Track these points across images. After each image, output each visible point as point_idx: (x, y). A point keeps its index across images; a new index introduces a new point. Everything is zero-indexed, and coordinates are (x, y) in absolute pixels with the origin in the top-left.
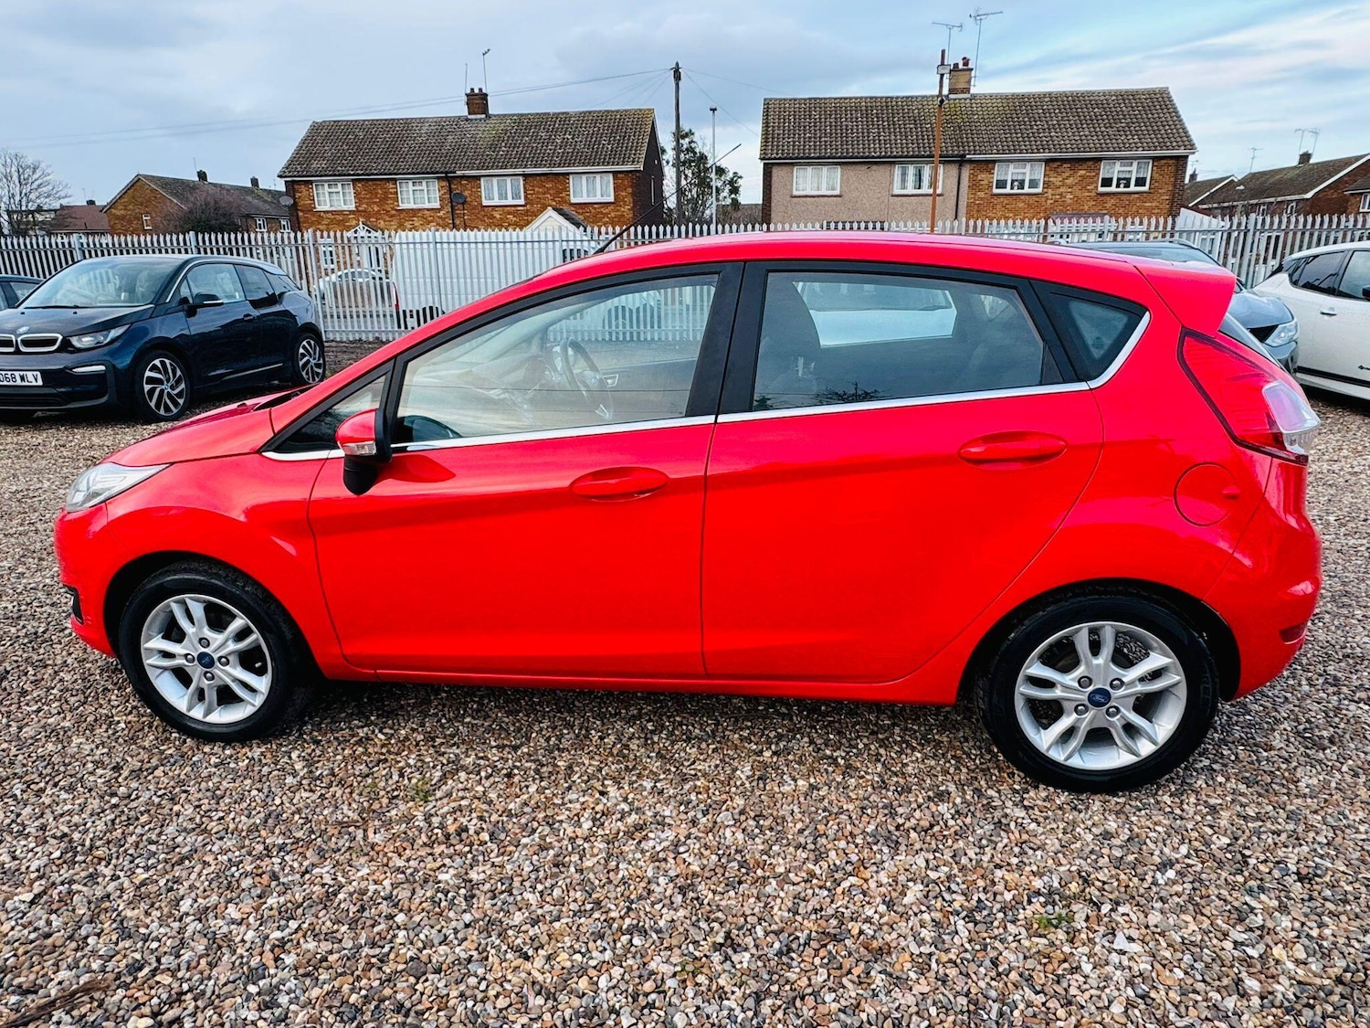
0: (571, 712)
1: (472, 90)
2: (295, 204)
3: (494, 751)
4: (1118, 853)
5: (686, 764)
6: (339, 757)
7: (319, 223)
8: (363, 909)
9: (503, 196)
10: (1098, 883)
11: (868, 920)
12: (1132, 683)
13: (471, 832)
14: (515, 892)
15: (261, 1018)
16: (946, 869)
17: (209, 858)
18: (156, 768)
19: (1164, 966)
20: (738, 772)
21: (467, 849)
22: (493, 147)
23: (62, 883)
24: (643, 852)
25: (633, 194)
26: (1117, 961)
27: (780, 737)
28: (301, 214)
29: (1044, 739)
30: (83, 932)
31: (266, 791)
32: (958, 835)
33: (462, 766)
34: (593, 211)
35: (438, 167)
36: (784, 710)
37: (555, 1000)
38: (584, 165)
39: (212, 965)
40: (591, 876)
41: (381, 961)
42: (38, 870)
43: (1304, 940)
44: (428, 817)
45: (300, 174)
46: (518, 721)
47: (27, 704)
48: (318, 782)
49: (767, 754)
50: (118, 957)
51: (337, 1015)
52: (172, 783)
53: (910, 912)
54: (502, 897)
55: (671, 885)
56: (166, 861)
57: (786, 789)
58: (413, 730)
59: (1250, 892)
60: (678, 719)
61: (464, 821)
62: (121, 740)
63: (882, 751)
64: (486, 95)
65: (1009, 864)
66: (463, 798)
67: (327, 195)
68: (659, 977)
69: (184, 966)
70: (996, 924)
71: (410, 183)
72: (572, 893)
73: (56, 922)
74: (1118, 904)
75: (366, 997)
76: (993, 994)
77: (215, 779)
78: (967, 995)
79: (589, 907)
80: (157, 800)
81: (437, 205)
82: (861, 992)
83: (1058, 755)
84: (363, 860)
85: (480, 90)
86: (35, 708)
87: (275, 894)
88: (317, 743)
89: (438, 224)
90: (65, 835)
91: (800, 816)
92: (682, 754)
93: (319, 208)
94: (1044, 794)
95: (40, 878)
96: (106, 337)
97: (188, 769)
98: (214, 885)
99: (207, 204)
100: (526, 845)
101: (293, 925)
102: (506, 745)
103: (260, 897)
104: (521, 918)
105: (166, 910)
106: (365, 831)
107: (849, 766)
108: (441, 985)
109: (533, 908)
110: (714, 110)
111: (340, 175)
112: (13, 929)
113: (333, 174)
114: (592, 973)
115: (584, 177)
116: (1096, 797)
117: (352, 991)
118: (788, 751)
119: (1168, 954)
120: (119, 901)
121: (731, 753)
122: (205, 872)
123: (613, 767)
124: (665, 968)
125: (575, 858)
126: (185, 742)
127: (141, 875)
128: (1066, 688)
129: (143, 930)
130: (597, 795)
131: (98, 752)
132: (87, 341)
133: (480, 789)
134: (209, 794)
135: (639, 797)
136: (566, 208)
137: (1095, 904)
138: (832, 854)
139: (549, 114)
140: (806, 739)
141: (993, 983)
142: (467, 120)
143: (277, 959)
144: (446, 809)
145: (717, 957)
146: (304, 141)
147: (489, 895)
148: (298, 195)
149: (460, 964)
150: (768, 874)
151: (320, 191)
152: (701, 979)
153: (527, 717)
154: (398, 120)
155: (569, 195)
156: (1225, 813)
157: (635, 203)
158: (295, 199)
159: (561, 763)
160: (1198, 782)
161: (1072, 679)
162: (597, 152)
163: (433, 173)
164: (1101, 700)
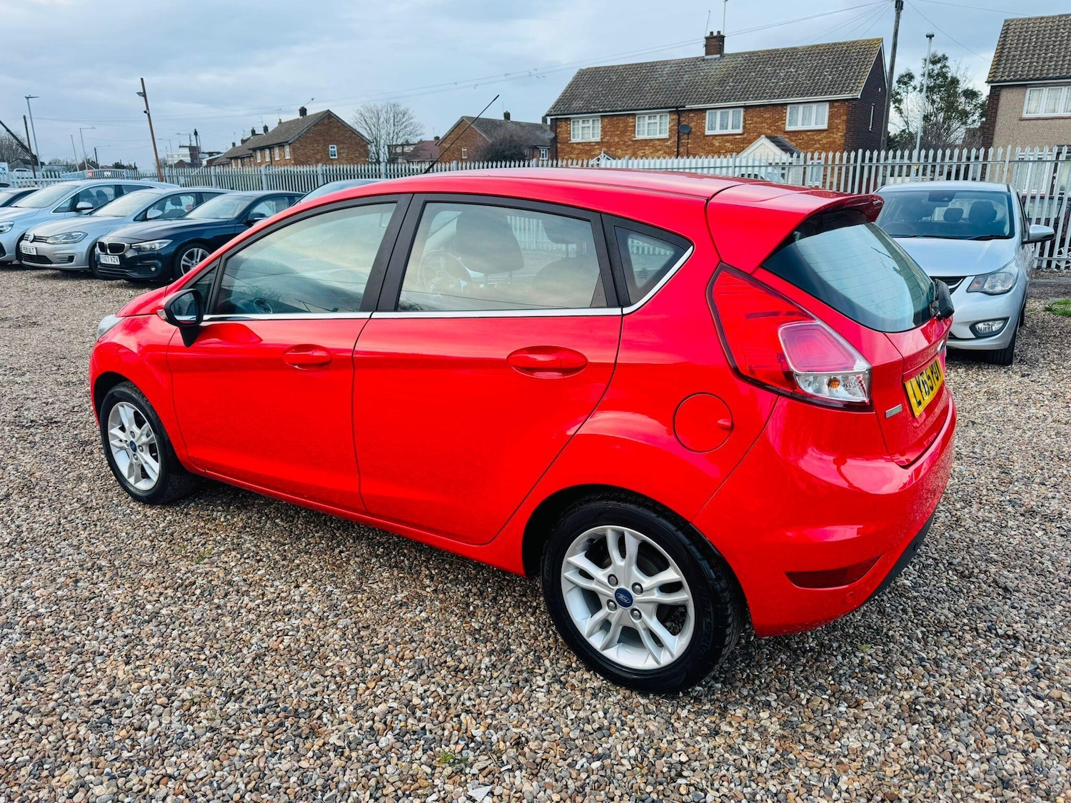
0: (345, 530)
1: (712, 33)
2: (556, 137)
3: (269, 543)
5: (370, 582)
6: (187, 526)
7: (572, 153)
9: (724, 126)
12: (652, 591)
16: (431, 701)
17: (62, 563)
21: (181, 595)
22: (722, 82)
24: (268, 628)
25: (847, 121)
27: (453, 581)
28: (559, 145)
33: (240, 548)
34: (806, 138)
35: (672, 102)
37: (110, 689)
38: (802, 95)
41: (64, 639)
45: (560, 116)
46: (306, 529)
48: (160, 537)
49: (429, 589)
54: (161, 627)
57: (408, 615)
60: (405, 551)
64: (723, 37)
66: (217, 567)
67: (580, 129)
68: (174, 698)
71: (647, 117)
75: (35, 654)
78: (327, 780)
80: (79, 525)
81: (666, 135)
83: (597, 641)
84: (127, 585)
85: (719, 32)
87: (66, 590)
88: (187, 514)
89: (665, 153)
92: (377, 575)
93: (573, 140)
102: (279, 542)
103: (58, 589)
104: (155, 642)
106: (148, 570)
107: (471, 613)
110: (930, 37)
111: (591, 113)
113: (587, 111)
114: (146, 682)
115: (801, 107)
117: (34, 649)
121: (408, 582)
122: (53, 569)
123: (324, 572)
124: (184, 695)
127: (28, 562)
128: (600, 583)
130: (292, 587)
133: (233, 564)
135: (314, 594)
136: (780, 136)
139: (778, 50)
142: (703, 60)
143: (26, 622)
145: (220, 700)
146: (570, 86)
147: (157, 624)
148: (559, 130)
149: (94, 654)
151: (576, 126)
153: (314, 527)
154: (646, 63)
155: (784, 124)
156: (719, 740)
157: (848, 130)
158: (556, 133)
159: (297, 562)
160: (738, 711)
161: (604, 575)
162: (817, 83)
163: (666, 108)
164: (626, 601)
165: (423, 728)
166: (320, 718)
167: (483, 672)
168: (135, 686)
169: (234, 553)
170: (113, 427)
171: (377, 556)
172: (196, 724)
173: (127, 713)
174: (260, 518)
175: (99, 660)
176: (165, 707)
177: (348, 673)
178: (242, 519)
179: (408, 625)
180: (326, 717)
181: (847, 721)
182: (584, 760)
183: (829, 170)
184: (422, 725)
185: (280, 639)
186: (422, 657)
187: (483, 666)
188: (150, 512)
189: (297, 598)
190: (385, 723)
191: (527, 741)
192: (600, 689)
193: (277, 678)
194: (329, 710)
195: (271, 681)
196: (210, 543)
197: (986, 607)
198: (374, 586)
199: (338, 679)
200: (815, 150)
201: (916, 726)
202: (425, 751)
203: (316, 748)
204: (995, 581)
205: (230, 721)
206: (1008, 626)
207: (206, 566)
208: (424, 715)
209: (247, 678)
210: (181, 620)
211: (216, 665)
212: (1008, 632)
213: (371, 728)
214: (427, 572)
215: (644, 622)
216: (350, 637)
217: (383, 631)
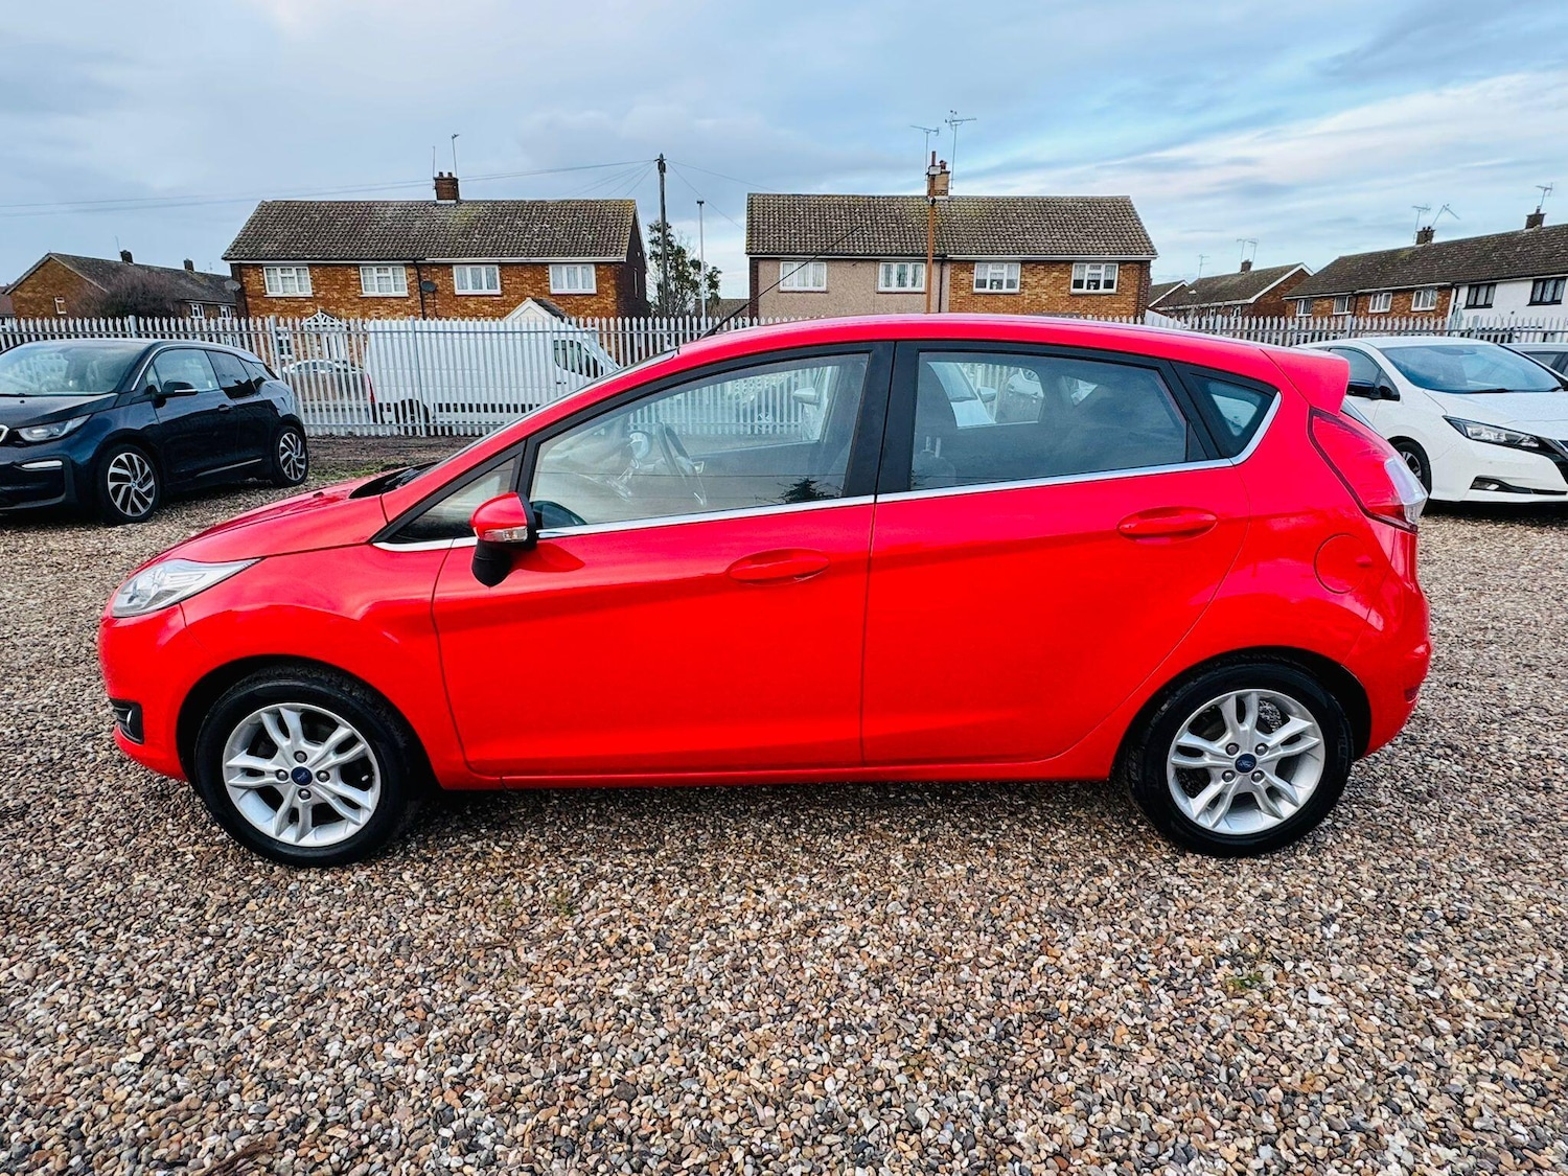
0: (697, 811)
1: (441, 174)
2: (243, 288)
3: (629, 856)
4: (1282, 912)
5: (835, 856)
6: (458, 875)
8: (541, 1034)
9: (477, 284)
10: (1273, 942)
11: (1072, 997)
12: (1275, 748)
13: (634, 943)
14: (703, 1001)
15: (465, 1164)
16: (1129, 941)
17: (344, 996)
18: (246, 901)
19: (1360, 1015)
20: (892, 861)
21: (635, 961)
22: (466, 234)
23: (175, 1038)
24: (823, 949)
25: (617, 286)
26: (1316, 1014)
27: (921, 823)
28: (249, 300)
29: (1193, 807)
30: (220, 1090)
31: (386, 916)
32: (1129, 907)
33: (600, 876)
34: (575, 302)
35: (406, 253)
36: (916, 796)
37: (786, 1109)
38: (563, 254)
39: (387, 1112)
40: (778, 977)
41: (584, 1088)
42: (139, 1026)
43: (1473, 978)
44: (579, 931)
45: (248, 256)
46: (645, 824)
47: (64, 841)
48: (443, 903)
49: (915, 841)
50: (274, 1114)
51: (553, 1151)
52: (271, 916)
53: (1111, 986)
54: (691, 1007)
55: (864, 980)
56: (292, 1002)
57: (945, 874)
58: (534, 841)
59: (1411, 939)
60: (811, 812)
61: (622, 932)
62: (192, 873)
63: (1027, 831)
64: (456, 180)
65: (1186, 931)
66: (612, 908)
67: (280, 280)
68: (886, 1074)
69: (355, 1116)
70: (1194, 989)
71: (374, 269)
72: (764, 997)
73: (182, 1084)
74: (1298, 960)
75: (578, 1127)
76: (1216, 1057)
77: (323, 909)
78: (1192, 1062)
79: (787, 1010)
80: (259, 936)
81: (405, 293)
82: (1091, 1068)
83: (1207, 823)
84: (522, 982)
85: (450, 174)
86: (75, 844)
87: (435, 1028)
88: (429, 861)
89: (408, 313)
90: (160, 984)
91: (969, 900)
92: (828, 847)
93: (270, 294)
94: (1193, 862)
95: (145, 1034)
96: (62, 429)
97: (286, 899)
98: (360, 1023)
99: (134, 288)
100: (697, 952)
101: (468, 1059)
102: (640, 850)
103: (419, 1032)
104: (719, 1028)
105: (312, 1057)
106: (514, 951)
107: (999, 848)
108: (658, 1106)
109: (728, 1016)
110: (701, 203)
111: (293, 259)
112: (129, 1095)
113: (286, 257)
114: (816, 1077)
115: (564, 268)
116: (1243, 861)
117: (561, 1122)
118: (934, 837)
119: (1360, 1004)
120: (252, 1052)
121: (879, 842)
122: (343, 1010)
123: (761, 865)
124: (888, 1065)
125: (753, 961)
126: (272, 870)
127: (268, 1022)
128: (1215, 755)
129: (293, 1081)
130: (754, 895)
131: (170, 889)
132: (39, 433)
133: (626, 897)
134: (319, 925)
135: (798, 893)
136: (545, 299)
137: (1278, 962)
138: (1014, 935)
139: (525, 202)
140: (948, 824)
141: (1212, 1047)
142: (436, 205)
143: (461, 1098)
144: (596, 921)
145: (936, 1049)
146: (251, 222)
147: (676, 1007)
148: (245, 279)
149: (670, 1082)
150: (957, 960)
151: (272, 276)
152: (928, 1071)
154: (360, 202)
155: (549, 286)
157: (619, 295)
161: (1220, 746)
162: (577, 242)
163: (399, 259)
164: (1247, 766)
169: (602, 884)
183: (605, 336)
200: (588, 315)
215: (1264, 782)
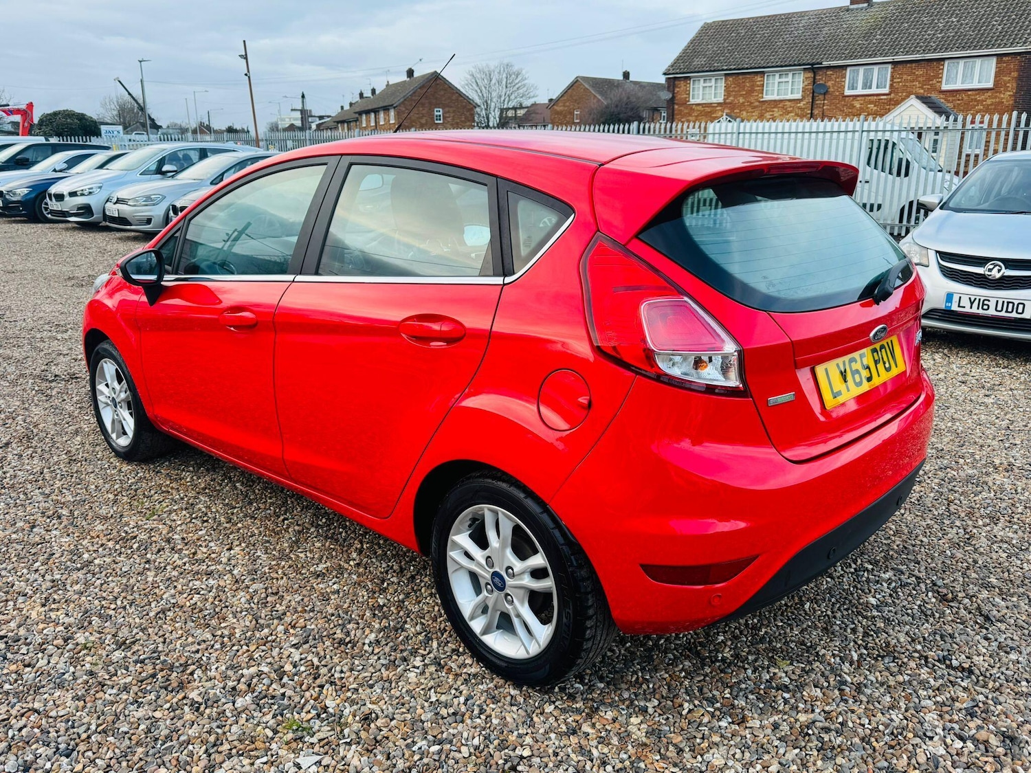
2: (673, 98)
3: (221, 506)
7: (690, 115)
9: (867, 85)
12: (521, 575)
17: (28, 509)
22: (868, 35)
25: (1019, 79)
28: (676, 107)
29: (466, 608)
33: (192, 508)
34: (966, 98)
35: (807, 59)
38: (964, 48)
45: (682, 71)
46: (262, 494)
49: (353, 563)
67: (701, 88)
71: (777, 75)
80: (58, 476)
81: (798, 96)
88: (158, 473)
89: (797, 115)
92: (309, 545)
93: (692, 101)
99: (620, 100)
102: (231, 505)
111: (714, 71)
113: (709, 70)
115: (962, 62)
128: (479, 565)
136: (934, 96)
142: (848, 10)
146: (692, 42)
148: (677, 90)
151: (696, 86)
153: (270, 493)
154: (780, 15)
155: (941, 82)
156: (574, 740)
157: (1019, 88)
158: (673, 94)
159: (240, 525)
160: (609, 713)
161: (483, 556)
162: (983, 34)
163: (800, 65)
164: (500, 585)
165: (283, 695)
166: (192, 674)
167: (366, 647)
168: (41, 626)
169: (184, 512)
170: (101, 383)
171: (318, 526)
172: (79, 667)
173: (24, 650)
174: (223, 480)
175: (21, 599)
176: (58, 648)
177: (237, 635)
178: (206, 481)
179: (315, 595)
180: (198, 672)
181: (722, 736)
182: (424, 742)
184: (282, 691)
185: (190, 597)
186: (313, 627)
187: (367, 641)
188: (126, 468)
189: (224, 560)
190: (249, 685)
191: (377, 717)
192: (474, 675)
193: (171, 632)
194: (203, 668)
195: (164, 635)
196: (167, 501)
197: (952, 636)
198: (302, 555)
199: (226, 639)
200: (977, 112)
201: (797, 751)
202: (274, 716)
203: (175, 700)
204: (979, 608)
205: (110, 668)
206: (967, 657)
207: (155, 522)
208: (290, 682)
209: (143, 630)
210: (108, 571)
211: (122, 615)
212: (964, 665)
213: (234, 688)
214: (359, 546)
215: (515, 608)
216: (256, 601)
217: (289, 598)
